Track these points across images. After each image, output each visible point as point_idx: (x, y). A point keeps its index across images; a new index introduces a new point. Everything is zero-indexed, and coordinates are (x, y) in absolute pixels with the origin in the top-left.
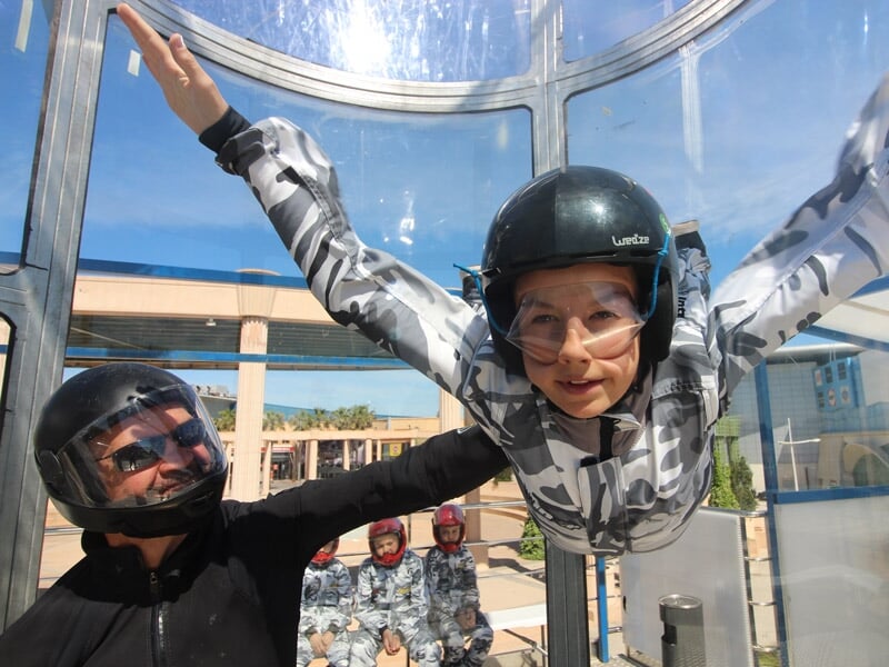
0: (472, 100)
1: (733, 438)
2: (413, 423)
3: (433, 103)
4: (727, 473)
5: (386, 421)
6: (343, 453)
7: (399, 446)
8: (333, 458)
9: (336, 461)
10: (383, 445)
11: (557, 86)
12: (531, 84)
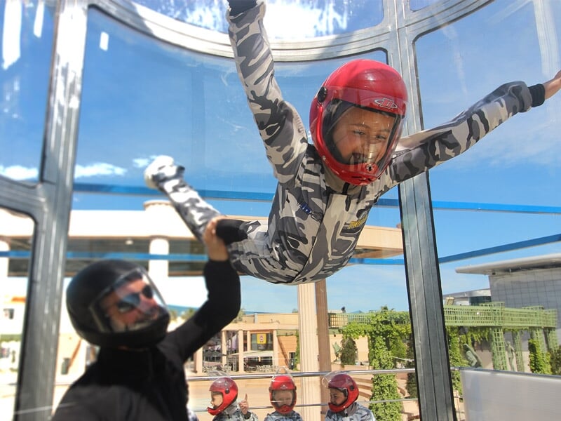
0: (331, 50)
1: (550, 329)
2: (274, 318)
3: (308, 54)
4: (547, 358)
5: (254, 316)
6: (221, 342)
7: (265, 336)
8: (214, 345)
9: (216, 348)
10: (251, 335)
11: (407, 30)
12: (385, 31)
